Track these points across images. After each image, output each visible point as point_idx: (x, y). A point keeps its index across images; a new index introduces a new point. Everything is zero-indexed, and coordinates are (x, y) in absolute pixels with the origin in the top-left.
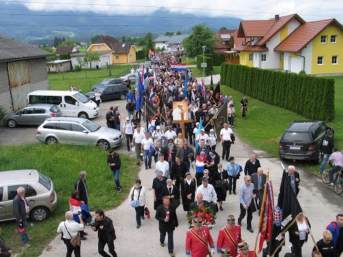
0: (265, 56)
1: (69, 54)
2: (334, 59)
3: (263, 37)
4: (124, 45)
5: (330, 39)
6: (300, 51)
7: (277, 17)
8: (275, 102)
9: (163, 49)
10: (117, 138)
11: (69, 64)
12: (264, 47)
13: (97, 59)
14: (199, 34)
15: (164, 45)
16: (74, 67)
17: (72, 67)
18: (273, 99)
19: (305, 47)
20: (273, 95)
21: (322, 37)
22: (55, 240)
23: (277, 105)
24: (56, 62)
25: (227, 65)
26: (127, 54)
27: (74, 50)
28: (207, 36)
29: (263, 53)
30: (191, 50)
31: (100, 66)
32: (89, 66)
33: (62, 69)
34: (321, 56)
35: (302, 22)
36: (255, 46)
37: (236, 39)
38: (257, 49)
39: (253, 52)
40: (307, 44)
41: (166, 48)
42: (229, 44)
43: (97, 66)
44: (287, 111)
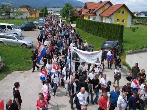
0: (95, 17)
1: (9, 12)
2: (123, 21)
3: (94, 10)
4: (34, 10)
5: (122, 12)
6: (110, 16)
7: (101, 1)
8: (99, 34)
9: (52, 13)
10: (31, 44)
11: (9, 16)
12: (95, 14)
13: (22, 15)
14: (67, 7)
15: (52, 11)
16: (11, 17)
17: (10, 17)
18: (98, 33)
19: (112, 14)
20: (98, 32)
21: (119, 11)
22: (1, 81)
23: (99, 36)
24: (3, 14)
25: (79, 20)
26: (35, 13)
27: (12, 10)
28: (71, 8)
29: (95, 16)
30: (64, 13)
31: (23, 18)
32: (18, 18)
33: (6, 17)
34: (118, 19)
35: (111, 5)
36: (91, 13)
37: (83, 10)
38: (92, 14)
39: (90, 15)
40: (113, 13)
41: (53, 13)
42: (80, 12)
43: (22, 18)
44: (104, 39)
